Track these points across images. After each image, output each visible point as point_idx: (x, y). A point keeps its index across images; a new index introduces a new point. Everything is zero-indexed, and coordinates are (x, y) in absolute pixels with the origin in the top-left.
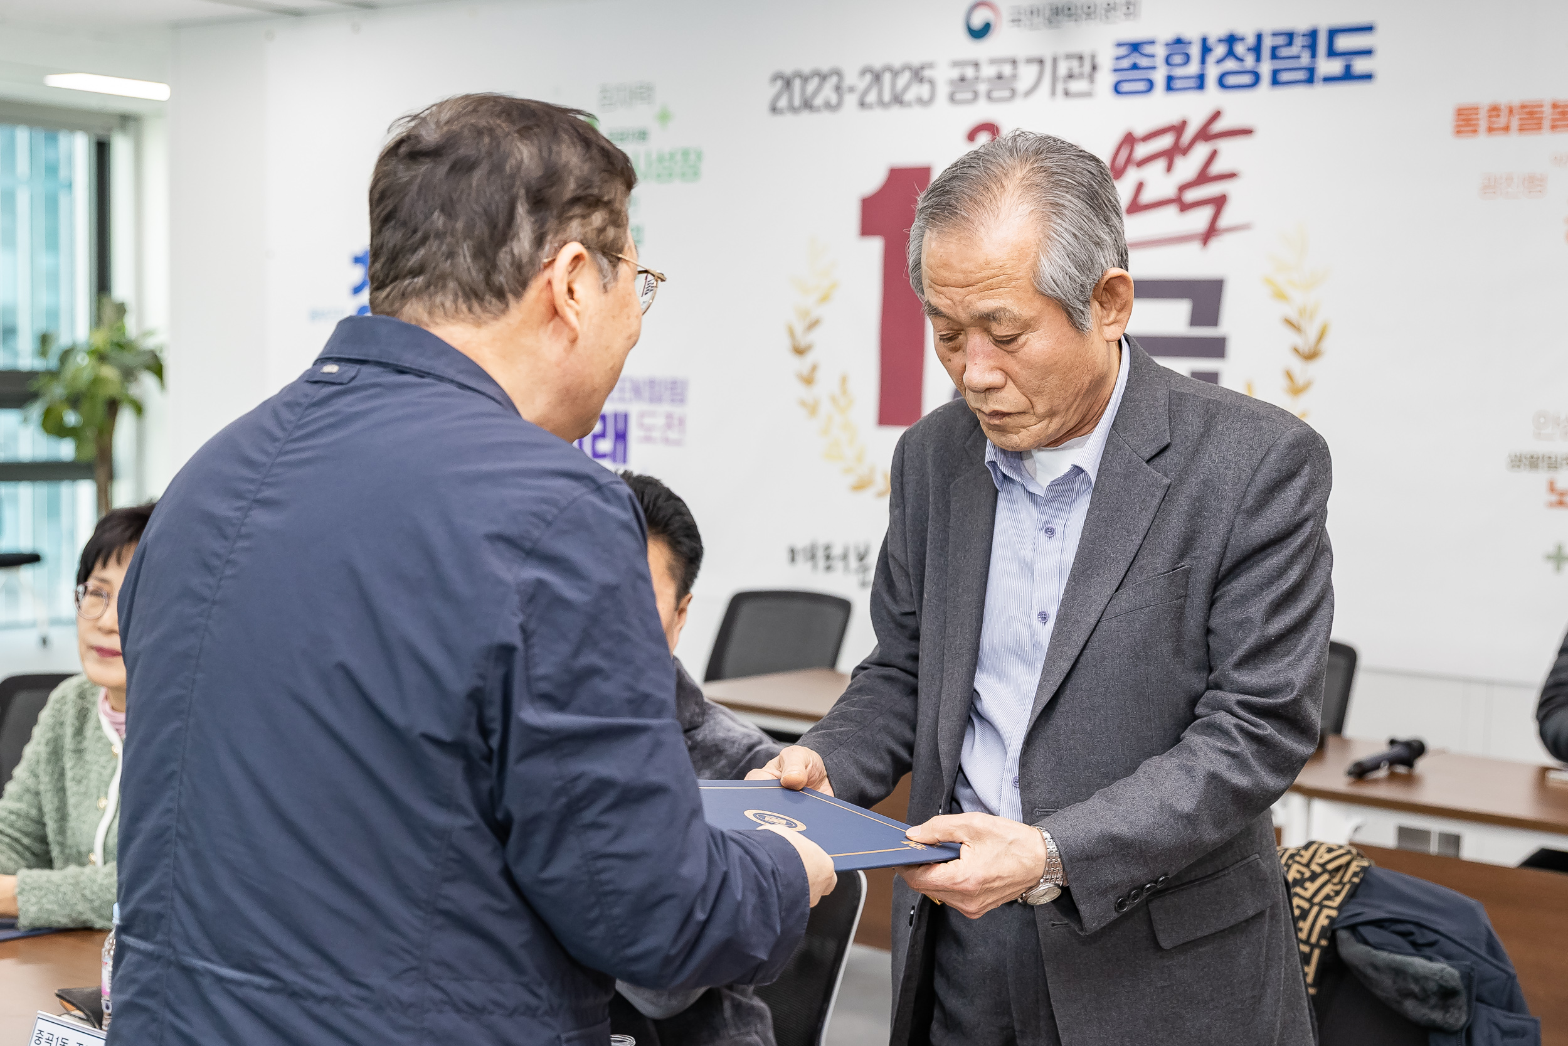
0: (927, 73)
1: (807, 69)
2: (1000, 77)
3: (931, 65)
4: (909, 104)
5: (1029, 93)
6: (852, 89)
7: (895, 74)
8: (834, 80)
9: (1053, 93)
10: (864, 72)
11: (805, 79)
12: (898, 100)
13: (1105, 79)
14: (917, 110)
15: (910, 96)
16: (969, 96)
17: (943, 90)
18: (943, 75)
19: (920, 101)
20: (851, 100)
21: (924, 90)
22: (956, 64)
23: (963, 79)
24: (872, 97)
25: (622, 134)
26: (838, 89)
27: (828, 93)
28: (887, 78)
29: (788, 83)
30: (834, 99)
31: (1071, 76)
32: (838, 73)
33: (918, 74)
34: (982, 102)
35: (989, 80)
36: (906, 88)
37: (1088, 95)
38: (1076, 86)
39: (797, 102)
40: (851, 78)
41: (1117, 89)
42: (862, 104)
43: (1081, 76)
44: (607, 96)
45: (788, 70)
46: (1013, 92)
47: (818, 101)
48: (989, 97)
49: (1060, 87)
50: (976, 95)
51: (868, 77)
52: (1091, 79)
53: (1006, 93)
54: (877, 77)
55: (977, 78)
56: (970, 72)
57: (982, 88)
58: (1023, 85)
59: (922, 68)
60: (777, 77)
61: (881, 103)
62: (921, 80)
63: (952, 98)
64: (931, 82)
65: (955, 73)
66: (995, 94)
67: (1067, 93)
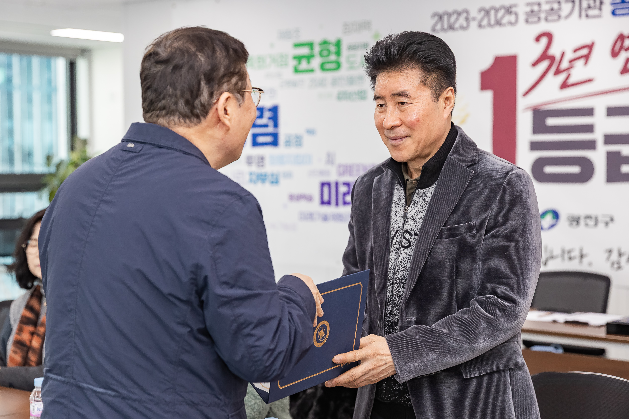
0: (513, 9)
1: (450, 10)
2: (552, 9)
3: (515, 5)
4: (504, 25)
5: (567, 17)
6: (474, 19)
7: (497, 10)
8: (465, 15)
9: (580, 16)
10: (480, 10)
11: (450, 15)
12: (498, 23)
13: (607, 8)
14: (509, 28)
15: (505, 21)
16: (536, 19)
17: (522, 18)
18: (522, 10)
19: (510, 23)
20: (474, 25)
21: (512, 18)
22: (528, 4)
23: (532, 11)
24: (485, 22)
25: (355, 46)
26: (467, 19)
27: (462, 21)
28: (492, 13)
29: (441, 18)
30: (465, 24)
31: (589, 7)
32: (467, 12)
33: (508, 10)
34: (543, 22)
35: (546, 11)
36: (503, 17)
37: (599, 16)
38: (591, 12)
39: (446, 26)
40: (474, 13)
41: (614, 13)
42: (480, 26)
43: (595, 6)
44: (347, 28)
45: (441, 11)
46: (559, 17)
47: (457, 25)
48: (546, 19)
49: (584, 13)
50: (539, 19)
51: (483, 13)
52: (600, 9)
53: (556, 17)
54: (487, 13)
55: (540, 11)
56: (536, 8)
57: (543, 15)
58: (564, 13)
59: (511, 7)
60: (435, 15)
61: (490, 25)
62: (510, 13)
63: (527, 21)
64: (516, 14)
65: (528, 9)
66: (550, 18)
67: (587, 16)
